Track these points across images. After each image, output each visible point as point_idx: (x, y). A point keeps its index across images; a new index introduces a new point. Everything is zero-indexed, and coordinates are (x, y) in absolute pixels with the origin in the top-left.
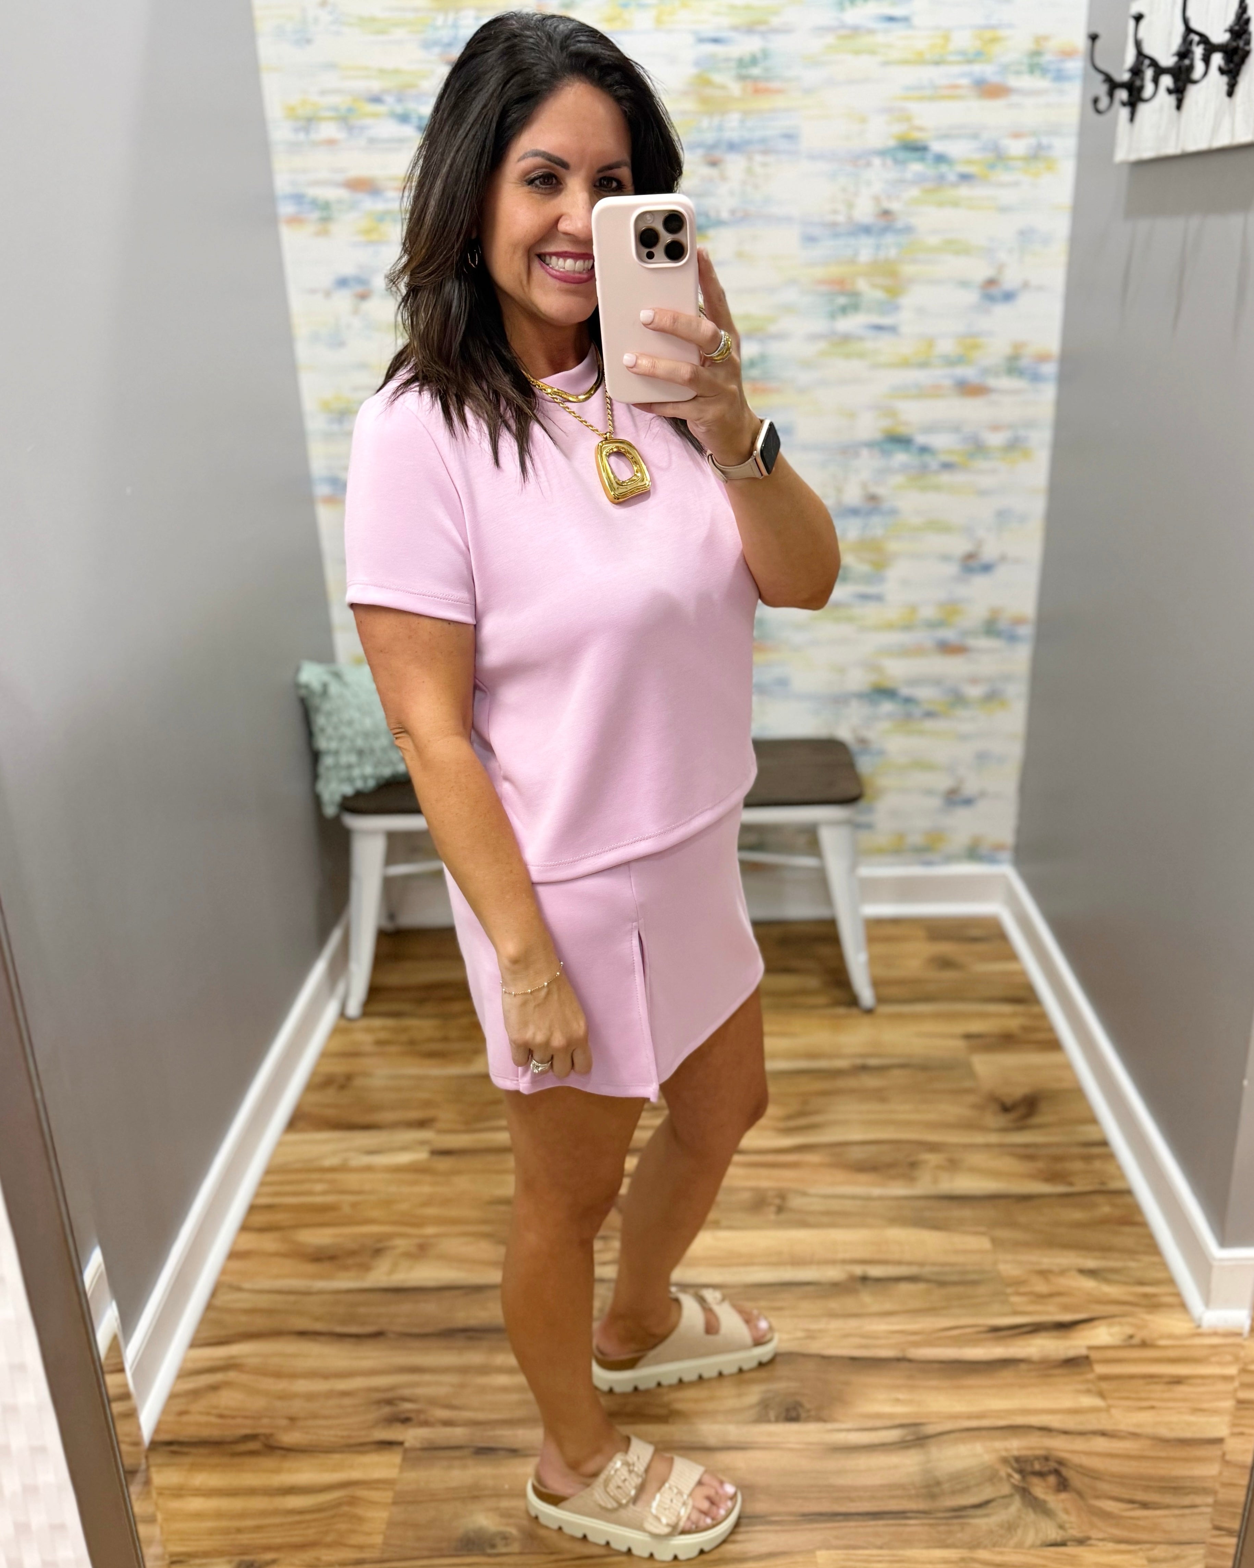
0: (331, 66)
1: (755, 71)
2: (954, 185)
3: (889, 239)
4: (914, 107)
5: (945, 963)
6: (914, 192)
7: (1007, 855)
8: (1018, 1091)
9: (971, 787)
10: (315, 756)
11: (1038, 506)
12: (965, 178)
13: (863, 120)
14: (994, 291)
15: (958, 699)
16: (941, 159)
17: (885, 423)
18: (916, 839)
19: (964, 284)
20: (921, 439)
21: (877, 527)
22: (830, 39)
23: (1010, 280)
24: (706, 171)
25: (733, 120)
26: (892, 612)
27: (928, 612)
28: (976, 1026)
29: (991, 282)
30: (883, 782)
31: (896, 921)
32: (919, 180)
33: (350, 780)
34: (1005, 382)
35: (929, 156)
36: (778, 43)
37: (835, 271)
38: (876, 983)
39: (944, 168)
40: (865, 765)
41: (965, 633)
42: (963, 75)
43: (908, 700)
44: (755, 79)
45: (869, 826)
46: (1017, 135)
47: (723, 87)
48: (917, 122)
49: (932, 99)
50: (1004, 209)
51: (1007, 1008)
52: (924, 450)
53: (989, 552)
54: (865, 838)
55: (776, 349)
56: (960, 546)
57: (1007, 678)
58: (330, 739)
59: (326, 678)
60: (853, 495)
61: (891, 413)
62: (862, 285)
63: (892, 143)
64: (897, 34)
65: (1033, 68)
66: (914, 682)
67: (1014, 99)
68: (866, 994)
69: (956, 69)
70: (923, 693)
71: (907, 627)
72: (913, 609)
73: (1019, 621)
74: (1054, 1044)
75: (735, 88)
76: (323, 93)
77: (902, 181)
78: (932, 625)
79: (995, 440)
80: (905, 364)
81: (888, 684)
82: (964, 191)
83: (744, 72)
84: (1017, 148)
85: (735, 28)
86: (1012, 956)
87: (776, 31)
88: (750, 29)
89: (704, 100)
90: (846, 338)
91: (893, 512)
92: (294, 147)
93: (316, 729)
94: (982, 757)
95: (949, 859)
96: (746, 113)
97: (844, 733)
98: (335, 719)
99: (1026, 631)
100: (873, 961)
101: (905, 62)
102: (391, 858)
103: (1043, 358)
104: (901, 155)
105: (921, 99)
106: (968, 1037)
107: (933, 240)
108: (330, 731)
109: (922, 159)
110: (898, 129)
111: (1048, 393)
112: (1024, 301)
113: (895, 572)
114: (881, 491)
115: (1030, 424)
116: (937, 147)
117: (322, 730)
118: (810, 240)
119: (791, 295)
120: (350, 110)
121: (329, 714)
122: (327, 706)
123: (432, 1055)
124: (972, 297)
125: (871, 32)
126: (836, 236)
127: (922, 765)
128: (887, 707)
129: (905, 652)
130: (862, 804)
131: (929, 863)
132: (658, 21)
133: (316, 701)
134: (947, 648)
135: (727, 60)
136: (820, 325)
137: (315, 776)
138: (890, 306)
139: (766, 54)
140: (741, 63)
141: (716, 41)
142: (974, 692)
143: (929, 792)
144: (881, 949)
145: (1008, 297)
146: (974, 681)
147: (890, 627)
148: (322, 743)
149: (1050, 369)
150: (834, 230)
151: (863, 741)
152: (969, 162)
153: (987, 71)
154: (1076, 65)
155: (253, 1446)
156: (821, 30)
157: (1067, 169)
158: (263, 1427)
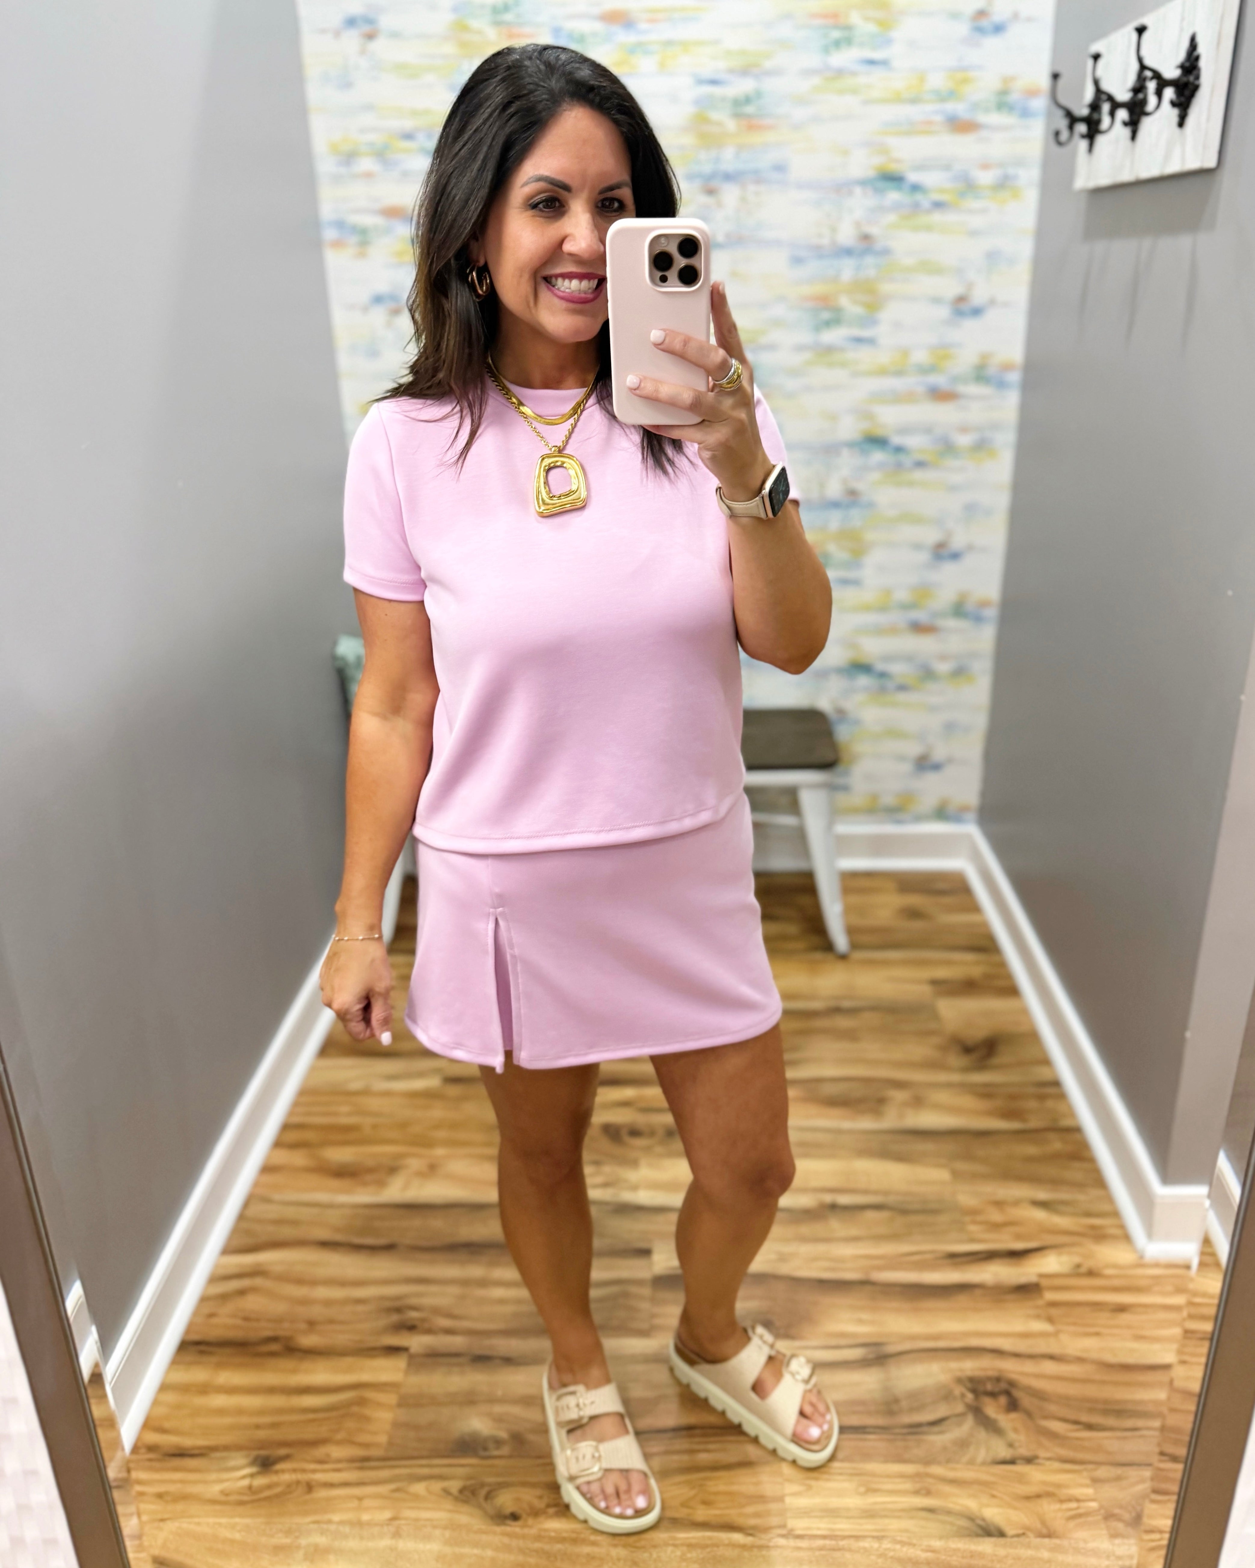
0: (370, 107)
1: (749, 110)
2: (928, 212)
3: (869, 260)
4: (892, 141)
5: (913, 914)
6: (892, 218)
7: (972, 816)
8: (978, 1032)
9: (939, 753)
11: (1002, 500)
12: (938, 205)
13: (846, 153)
14: (963, 306)
15: (928, 674)
16: (916, 188)
17: (864, 425)
18: (888, 800)
19: (936, 300)
20: (896, 440)
21: (856, 518)
22: (816, 80)
23: (979, 297)
24: (704, 199)
25: (728, 153)
26: (868, 595)
27: (902, 595)
28: (941, 973)
29: (961, 299)
30: (858, 748)
31: (869, 875)
32: (896, 207)
34: (973, 389)
35: (906, 186)
36: (770, 84)
37: (819, 289)
38: (851, 931)
39: (919, 196)
40: (842, 733)
41: (935, 614)
42: (936, 112)
43: (883, 675)
44: (749, 117)
45: (845, 788)
46: (985, 167)
47: (720, 124)
48: (895, 155)
49: (909, 133)
50: (973, 233)
51: (969, 957)
52: (899, 449)
53: (958, 542)
54: (842, 799)
55: (765, 357)
56: (932, 536)
57: (973, 655)
60: (834, 489)
61: (868, 416)
62: (844, 301)
63: (871, 174)
64: (877, 76)
65: (1001, 106)
66: (889, 658)
67: (983, 133)
68: (841, 940)
69: (929, 107)
70: (895, 668)
71: (882, 609)
72: (888, 592)
73: (984, 604)
74: (1012, 991)
75: (731, 125)
76: (362, 131)
77: (881, 208)
78: (905, 607)
79: (964, 440)
80: (882, 372)
81: (864, 660)
82: (936, 217)
83: (739, 110)
84: (985, 178)
85: (731, 71)
86: (975, 908)
87: (768, 73)
88: (744, 72)
89: (702, 136)
90: (829, 350)
91: (871, 505)
92: (337, 179)
94: (950, 728)
95: (919, 818)
96: (740, 147)
97: (824, 704)
99: (991, 613)
100: (848, 910)
101: (884, 101)
103: (1008, 367)
104: (880, 185)
105: (898, 134)
106: (934, 982)
107: (909, 261)
109: (899, 189)
110: (877, 161)
111: (1012, 399)
112: (990, 316)
113: (872, 559)
114: (859, 486)
115: (995, 427)
116: (913, 177)
118: (797, 261)
119: (780, 311)
120: (386, 146)
124: (944, 312)
125: (854, 74)
126: (821, 257)
127: (893, 733)
128: (864, 681)
129: (880, 631)
130: (840, 769)
131: (899, 822)
132: (662, 65)
133: (351, 672)
134: (918, 628)
135: (724, 99)
136: (805, 337)
138: (869, 319)
139: (759, 94)
140: (736, 102)
141: (714, 82)
142: (943, 668)
143: (901, 758)
144: (855, 899)
145: (976, 312)
146: (943, 657)
147: (866, 608)
149: (1014, 377)
150: (819, 252)
151: (841, 712)
152: (942, 191)
153: (959, 108)
154: (1040, 103)
155: (274, 1347)
156: (808, 73)
157: (1031, 197)
158: (284, 1330)
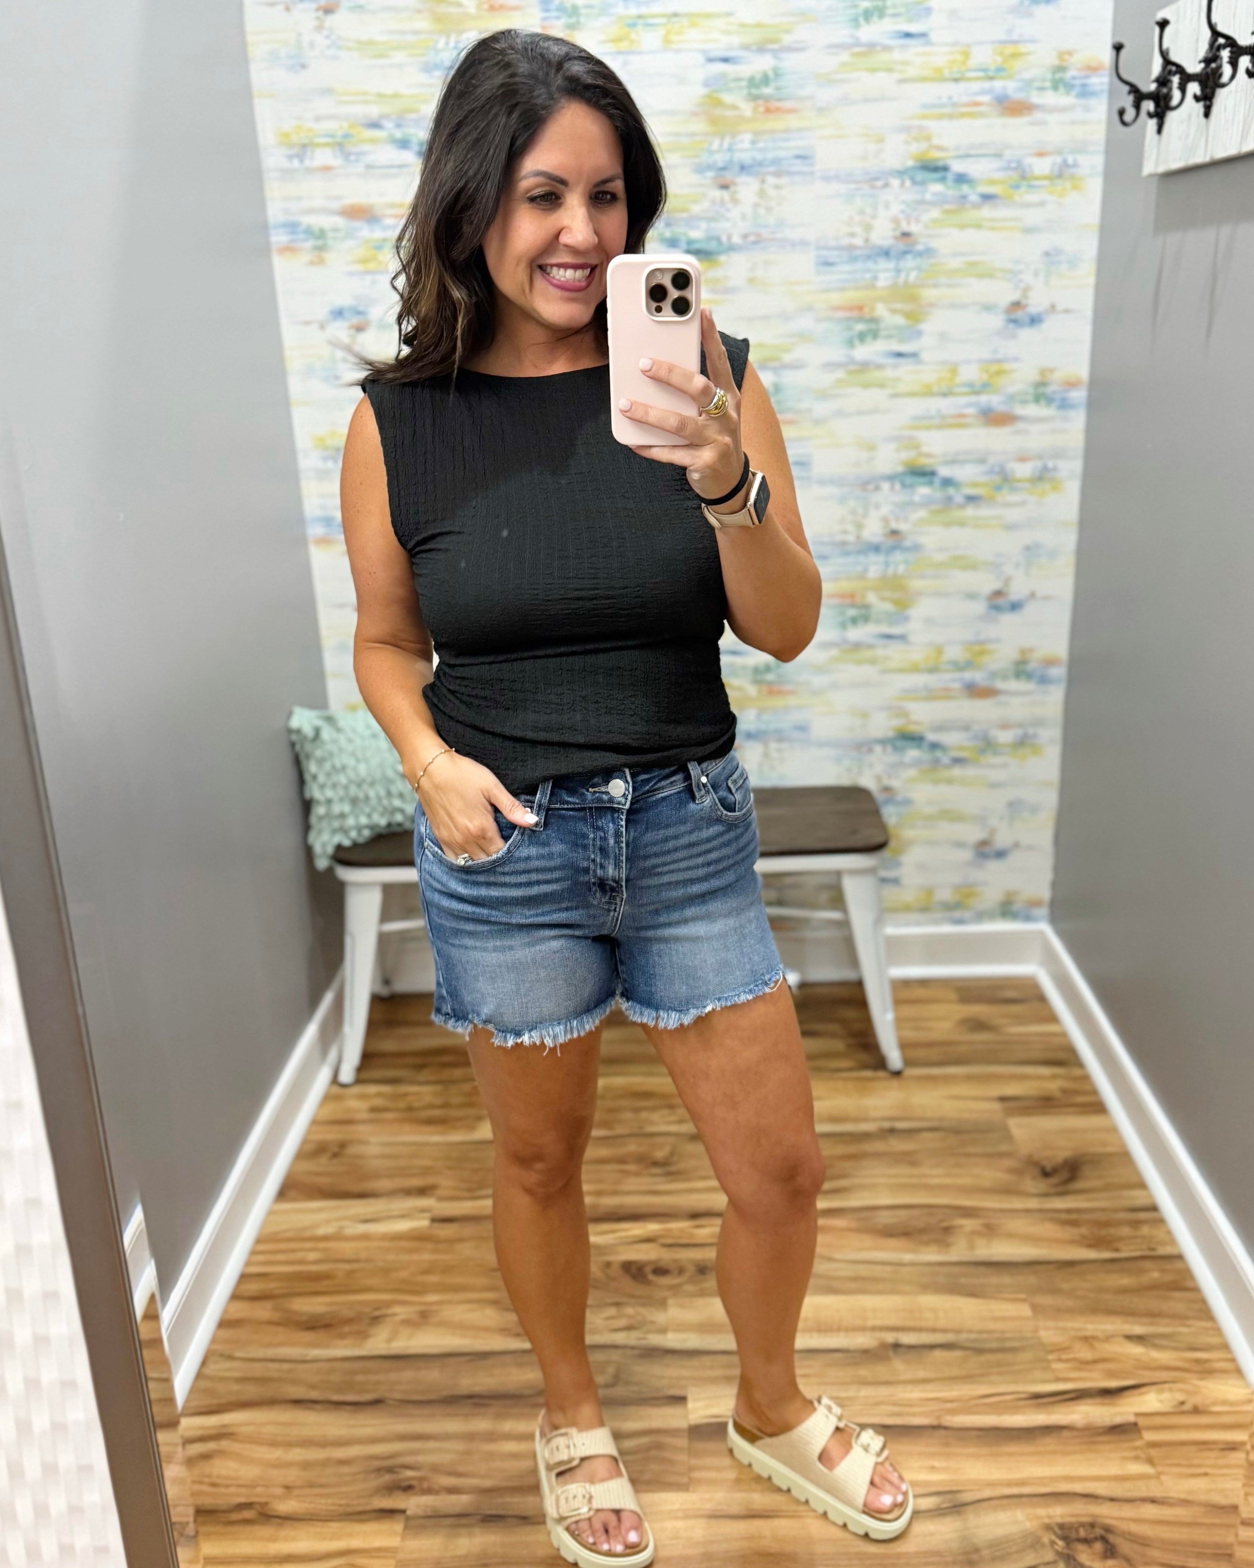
0: (327, 91)
1: (767, 91)
2: (976, 206)
3: (909, 262)
4: (933, 125)
5: (977, 1025)
6: (935, 214)
7: (1043, 912)
8: (1058, 1154)
9: (1003, 839)
10: (307, 806)
11: (1070, 540)
12: (987, 198)
13: (881, 140)
14: (1019, 314)
15: (988, 745)
16: (961, 179)
17: (906, 455)
18: (945, 895)
19: (988, 308)
20: (945, 471)
21: (899, 563)
22: (845, 57)
23: (1036, 303)
24: (717, 194)
25: (745, 140)
26: (917, 655)
27: (955, 653)
28: (1012, 1089)
29: (1016, 305)
30: (908, 833)
31: (922, 983)
32: (939, 201)
33: (344, 831)
34: (1032, 410)
35: (950, 176)
36: (790, 62)
37: (852, 296)
38: (905, 1045)
39: (965, 189)
40: (890, 815)
41: (993, 675)
42: (983, 92)
43: (935, 746)
44: (767, 99)
45: (895, 881)
46: (1040, 155)
47: (734, 107)
48: (936, 141)
49: (951, 117)
50: (1029, 231)
51: (1045, 1071)
52: (948, 482)
53: (1018, 590)
54: (891, 894)
55: (790, 378)
56: (988, 583)
57: (1039, 723)
58: (322, 787)
59: (319, 723)
60: (873, 531)
61: (912, 444)
62: (881, 310)
63: (910, 163)
64: (914, 50)
65: (1056, 85)
66: (940, 728)
67: (1038, 115)
68: (894, 1055)
69: (976, 86)
70: (949, 738)
71: (932, 670)
72: (939, 650)
73: (1050, 662)
74: (1098, 1107)
75: (747, 109)
76: (318, 119)
77: (922, 202)
78: (959, 667)
79: (1023, 470)
80: (927, 392)
81: (913, 728)
82: (986, 212)
83: (754, 91)
84: (1042, 166)
85: (746, 47)
86: (1051, 1017)
87: (790, 49)
88: (761, 49)
89: (714, 121)
90: (865, 366)
91: (916, 548)
92: (287, 174)
93: (307, 777)
94: (1014, 806)
95: (981, 916)
96: (756, 133)
97: (867, 782)
98: (327, 766)
99: (1059, 672)
100: (900, 1023)
101: (923, 79)
102: (386, 915)
103: (1071, 384)
104: (920, 176)
105: (941, 117)
106: (1005, 1100)
107: (955, 263)
108: (321, 778)
109: (943, 180)
110: (916, 148)
111: (1078, 420)
112: (1050, 325)
113: (920, 610)
114: (902, 526)
115: (1060, 453)
116: (957, 167)
117: (315, 777)
118: (825, 264)
119: (805, 323)
120: (346, 136)
121: (321, 761)
122: (318, 753)
123: (430, 1122)
124: (997, 321)
125: (887, 48)
126: (854, 259)
127: (949, 815)
128: (913, 753)
129: (931, 695)
130: (887, 853)
131: (958, 921)
132: (667, 41)
133: (308, 747)
134: (975, 691)
135: (738, 80)
136: (838, 354)
137: (307, 828)
138: (911, 332)
139: (778, 73)
140: (752, 82)
141: (726, 60)
142: (1005, 737)
143: (960, 844)
144: (908, 1011)
145: (1035, 321)
146: (1005, 726)
147: (915, 669)
148: (314, 792)
149: (1079, 395)
150: (851, 254)
151: (887, 789)
152: (992, 182)
153: (1009, 87)
154: (1102, 81)
155: (247, 1514)
156: (835, 47)
157: (1095, 187)
158: (258, 1495)
